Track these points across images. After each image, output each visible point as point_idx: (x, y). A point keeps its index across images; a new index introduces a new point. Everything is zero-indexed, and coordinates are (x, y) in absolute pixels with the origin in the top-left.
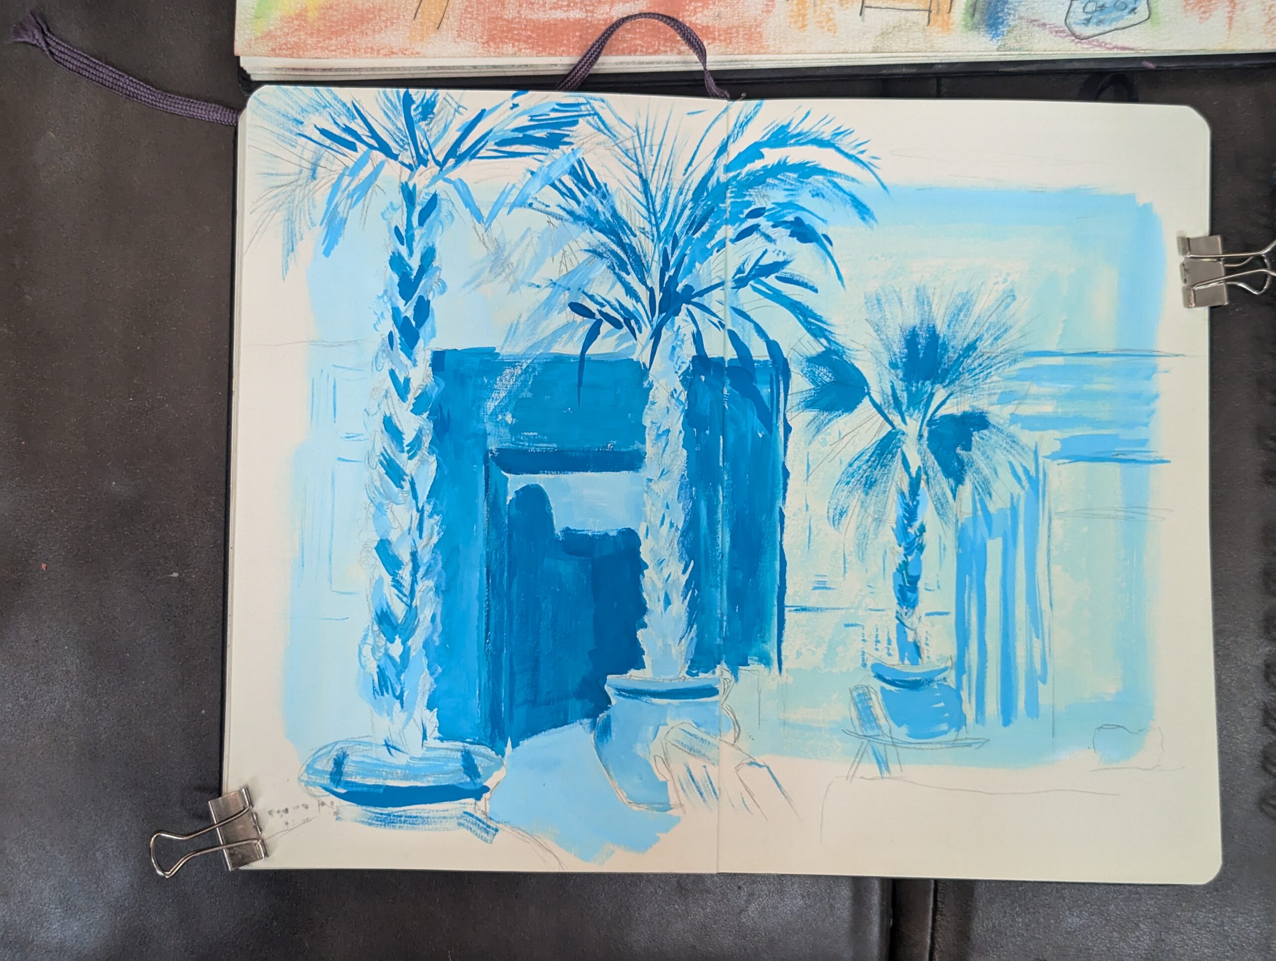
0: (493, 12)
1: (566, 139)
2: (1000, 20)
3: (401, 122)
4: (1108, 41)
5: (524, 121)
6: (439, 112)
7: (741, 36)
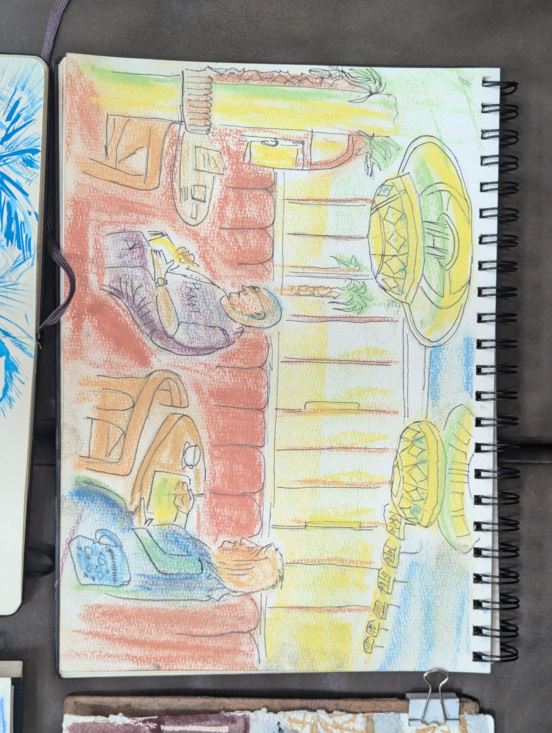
0: (94, 205)
1: (10, 243)
2: (82, 498)
3: (22, 147)
4: (67, 559)
5: (21, 218)
6: (27, 170)
7: (75, 347)
